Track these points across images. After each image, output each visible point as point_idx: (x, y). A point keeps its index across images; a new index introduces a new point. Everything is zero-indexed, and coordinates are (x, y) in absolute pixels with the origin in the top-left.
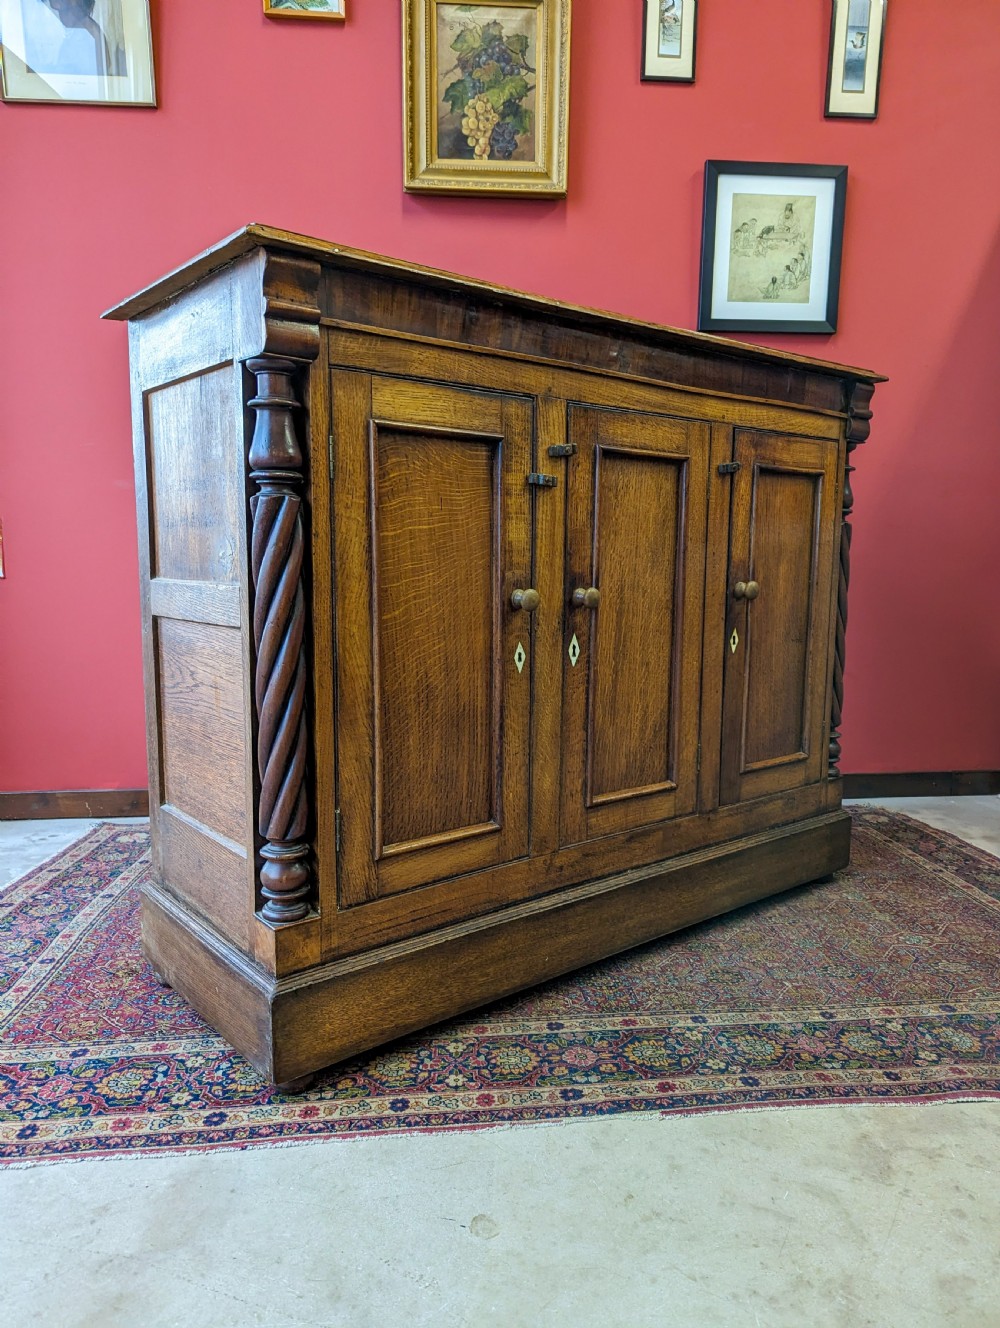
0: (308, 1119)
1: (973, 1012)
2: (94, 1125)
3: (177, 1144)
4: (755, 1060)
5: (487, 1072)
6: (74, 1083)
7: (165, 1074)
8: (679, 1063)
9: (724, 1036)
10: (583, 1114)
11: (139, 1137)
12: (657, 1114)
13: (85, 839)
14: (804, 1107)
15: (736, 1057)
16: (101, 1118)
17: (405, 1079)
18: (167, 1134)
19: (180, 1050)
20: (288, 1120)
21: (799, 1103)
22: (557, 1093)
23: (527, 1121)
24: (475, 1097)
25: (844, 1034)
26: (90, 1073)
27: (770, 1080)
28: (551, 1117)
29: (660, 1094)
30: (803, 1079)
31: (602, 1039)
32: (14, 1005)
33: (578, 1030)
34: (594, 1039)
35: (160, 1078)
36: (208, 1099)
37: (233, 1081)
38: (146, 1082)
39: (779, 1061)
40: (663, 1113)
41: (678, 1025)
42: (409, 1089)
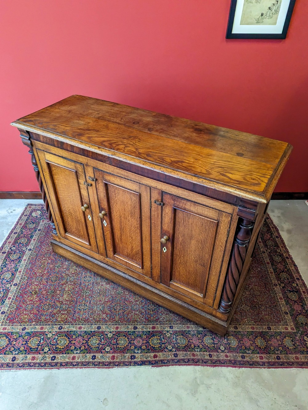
0: (73, 361)
1: (242, 330)
2: (28, 357)
3: (45, 367)
4: (180, 346)
5: (116, 346)
6: (23, 341)
7: (43, 339)
8: (161, 347)
9: (175, 335)
10: (134, 365)
11: (37, 363)
12: (150, 367)
13: (23, 213)
14: (185, 366)
15: (176, 344)
16: (29, 355)
17: (96, 348)
18: (43, 363)
19: (46, 330)
20: (69, 361)
21: (184, 365)
22: (130, 356)
23: (121, 367)
24: (111, 356)
25: (205, 337)
26: (26, 338)
27: (181, 355)
28: (127, 366)
29: (154, 359)
30: (189, 355)
31: (145, 335)
32: (8, 306)
33: (140, 330)
34: (143, 334)
35: (42, 341)
36: (52, 350)
37: (58, 344)
38: (38, 342)
39: (185, 347)
40: (152, 366)
41: (166, 330)
42: (96, 352)
